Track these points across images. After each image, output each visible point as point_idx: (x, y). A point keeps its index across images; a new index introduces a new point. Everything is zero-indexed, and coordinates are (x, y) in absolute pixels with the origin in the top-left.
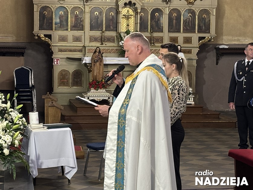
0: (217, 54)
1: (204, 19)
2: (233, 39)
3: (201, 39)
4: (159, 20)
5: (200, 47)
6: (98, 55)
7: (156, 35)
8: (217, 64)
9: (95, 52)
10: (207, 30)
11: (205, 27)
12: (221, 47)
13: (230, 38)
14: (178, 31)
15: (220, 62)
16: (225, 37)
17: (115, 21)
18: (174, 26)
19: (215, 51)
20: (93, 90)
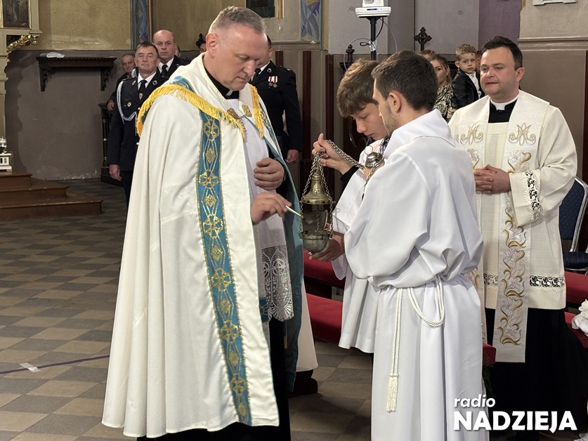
0: (42, 70)
2: (72, 40)
3: (11, 39)
5: (10, 56)
8: (43, 89)
10: (23, 22)
11: (18, 16)
12: (50, 56)
13: (65, 38)
15: (49, 85)
16: (54, 37)
19: (37, 63)
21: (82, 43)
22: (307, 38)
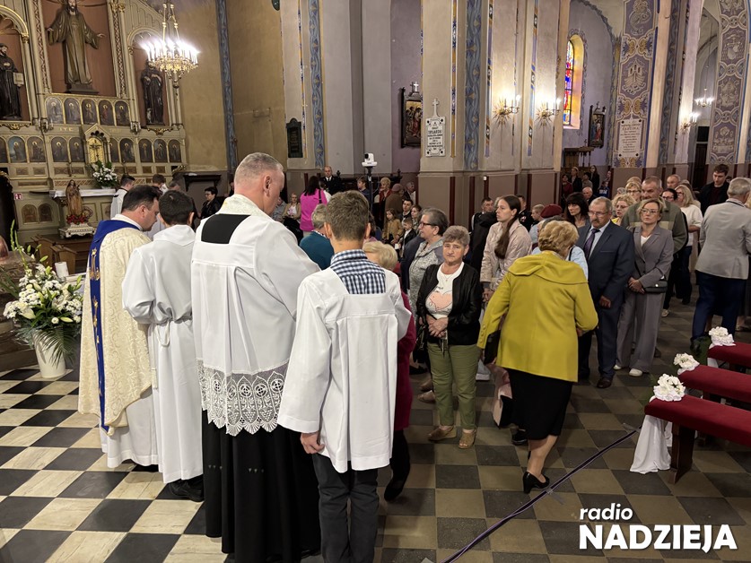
0: (186, 181)
1: (174, 149)
2: (200, 167)
3: (173, 168)
4: (129, 150)
5: (173, 176)
6: (73, 189)
7: (128, 165)
9: (69, 185)
10: (179, 160)
11: (176, 157)
12: (190, 174)
14: (151, 161)
15: (189, 188)
16: (192, 166)
17: (81, 151)
18: (146, 156)
19: (185, 178)
20: (73, 225)
21: (204, 168)
22: (318, 167)
